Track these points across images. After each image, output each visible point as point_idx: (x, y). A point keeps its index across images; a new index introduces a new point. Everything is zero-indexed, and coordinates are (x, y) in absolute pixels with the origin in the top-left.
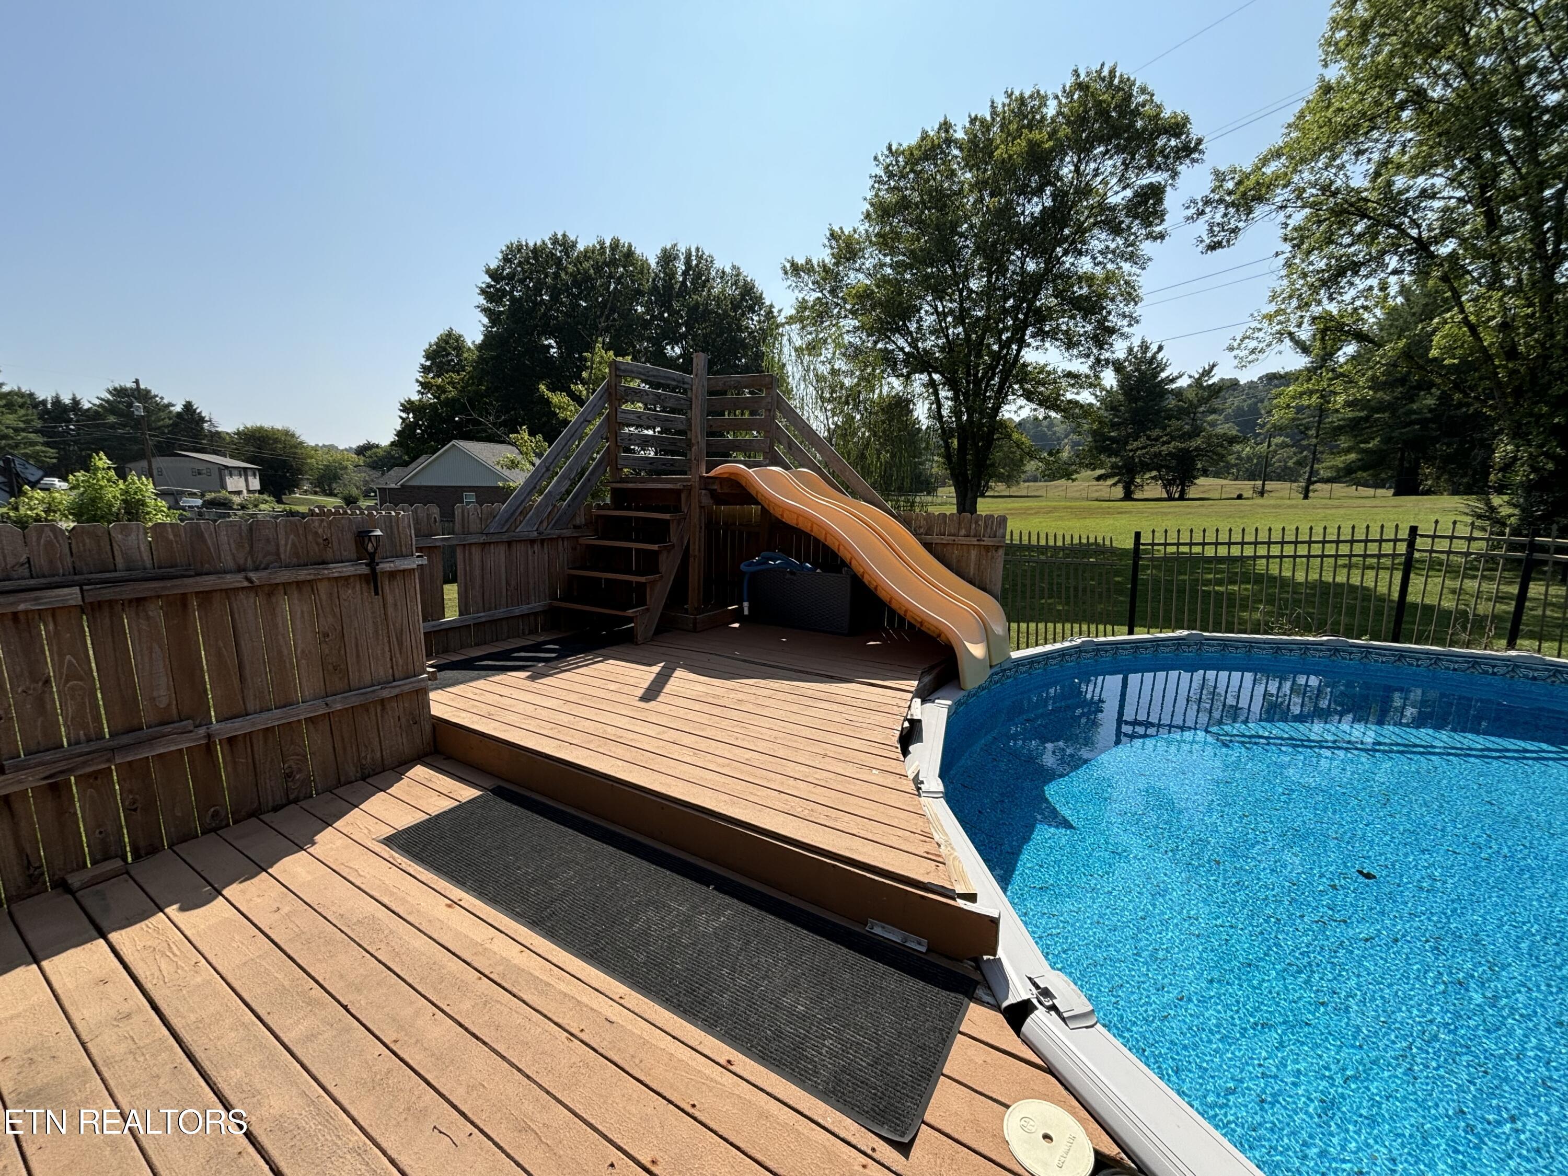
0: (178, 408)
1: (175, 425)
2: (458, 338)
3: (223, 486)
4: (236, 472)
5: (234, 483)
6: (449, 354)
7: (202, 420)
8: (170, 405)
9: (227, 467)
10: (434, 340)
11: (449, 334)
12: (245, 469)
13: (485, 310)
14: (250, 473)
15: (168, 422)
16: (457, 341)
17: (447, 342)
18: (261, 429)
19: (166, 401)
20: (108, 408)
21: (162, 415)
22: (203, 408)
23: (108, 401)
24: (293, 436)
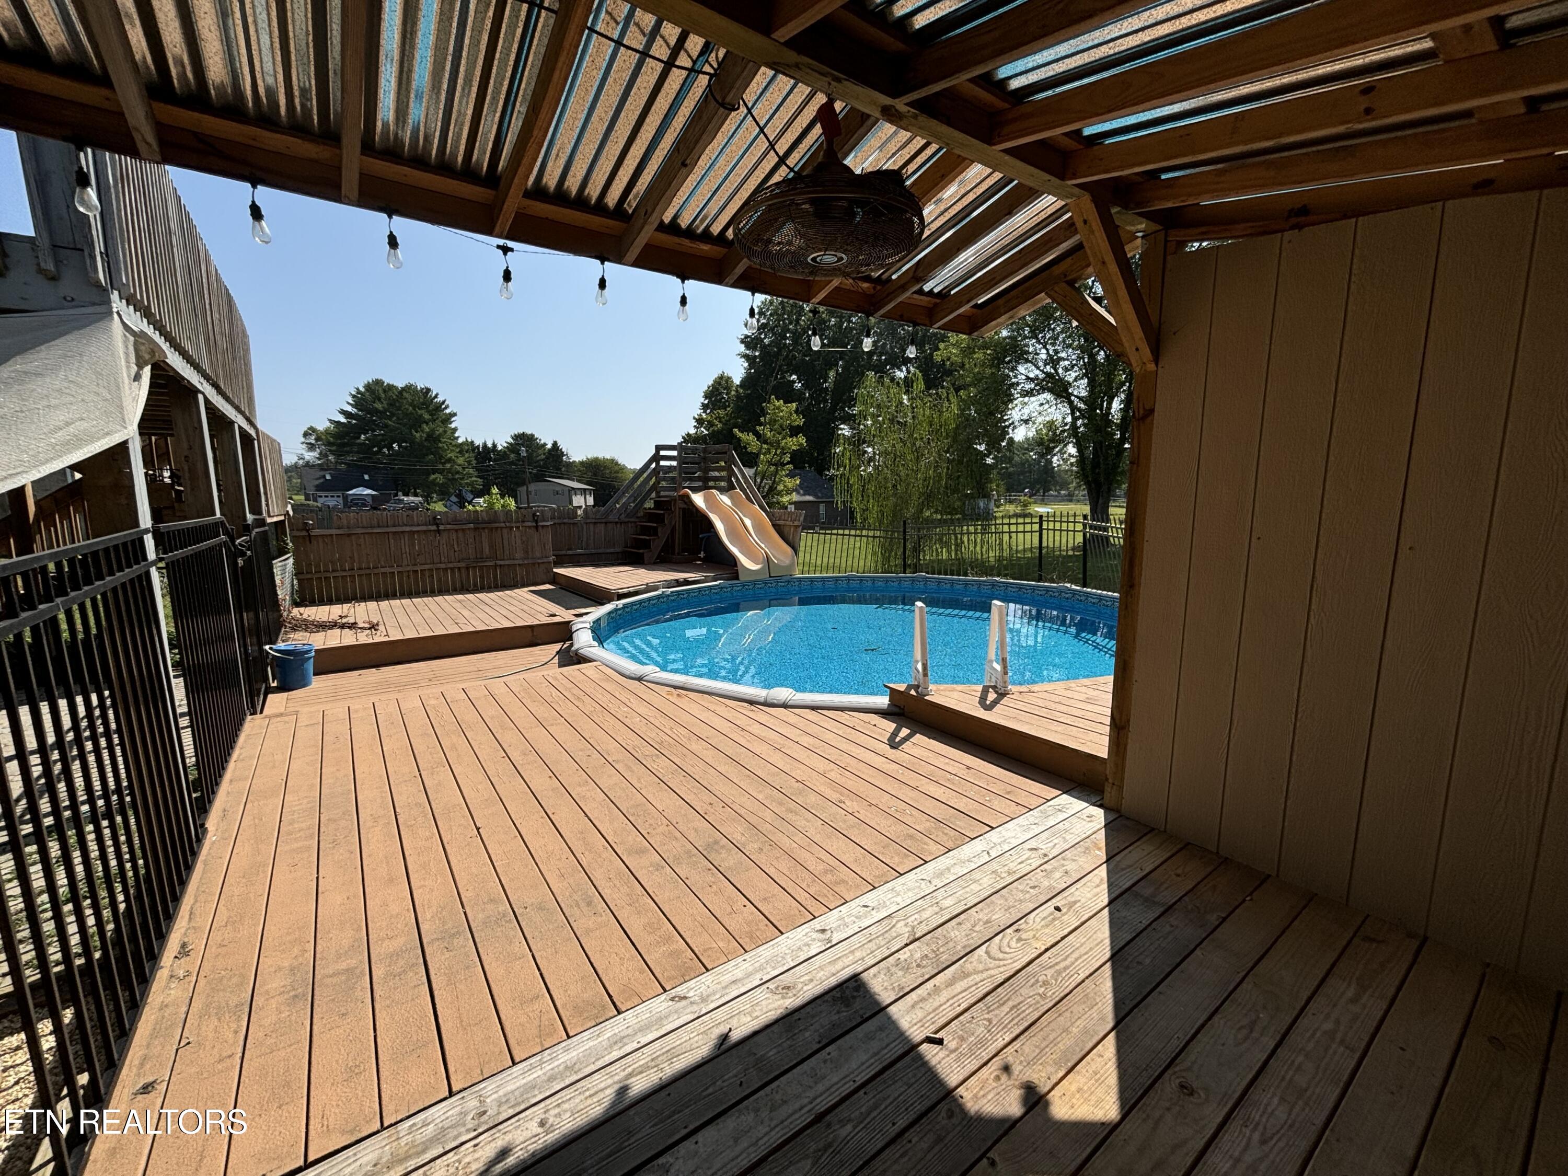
0: (549, 446)
1: (547, 458)
2: (729, 379)
3: (571, 502)
4: (578, 492)
5: (578, 500)
6: (721, 393)
7: (562, 454)
8: (545, 444)
9: (573, 489)
10: (711, 382)
11: (721, 377)
12: (585, 490)
13: (745, 356)
14: (588, 492)
15: (543, 457)
16: (727, 382)
17: (719, 384)
18: (596, 459)
19: (542, 442)
20: (512, 448)
21: (540, 451)
22: (563, 446)
23: (511, 444)
24: (617, 464)
